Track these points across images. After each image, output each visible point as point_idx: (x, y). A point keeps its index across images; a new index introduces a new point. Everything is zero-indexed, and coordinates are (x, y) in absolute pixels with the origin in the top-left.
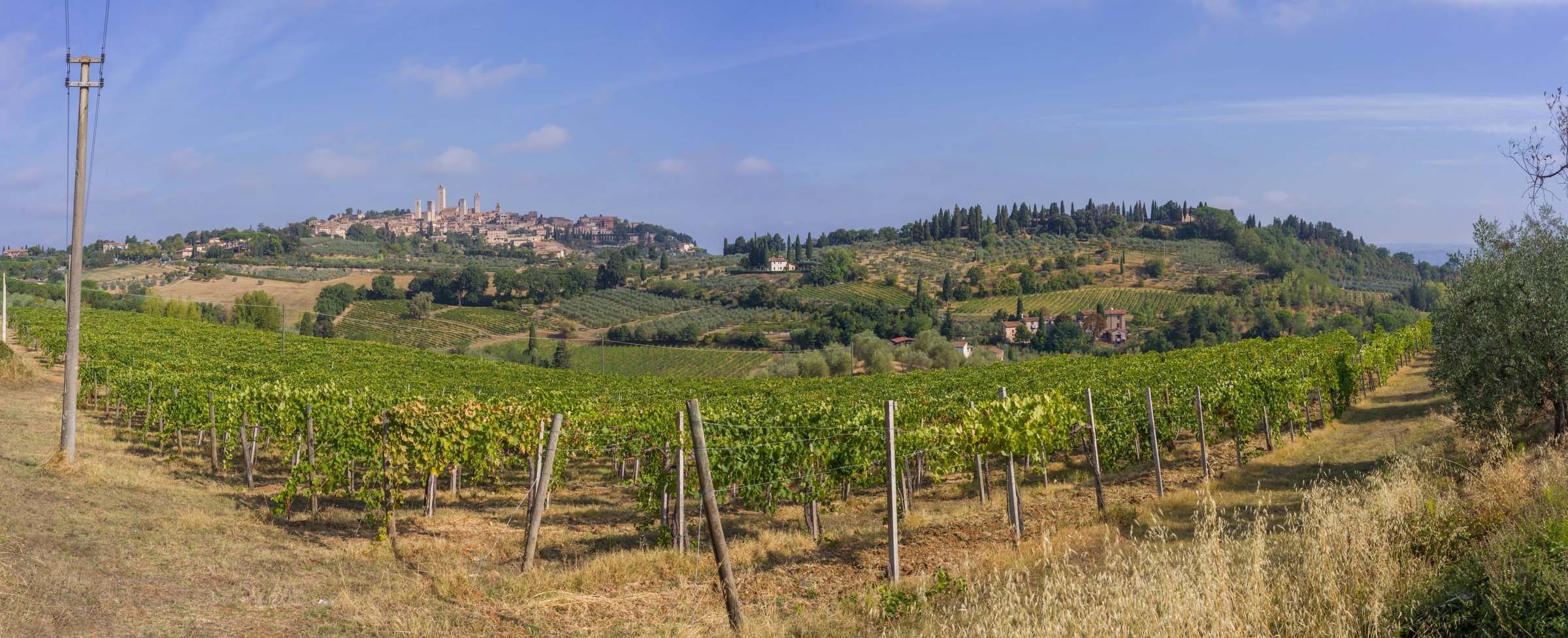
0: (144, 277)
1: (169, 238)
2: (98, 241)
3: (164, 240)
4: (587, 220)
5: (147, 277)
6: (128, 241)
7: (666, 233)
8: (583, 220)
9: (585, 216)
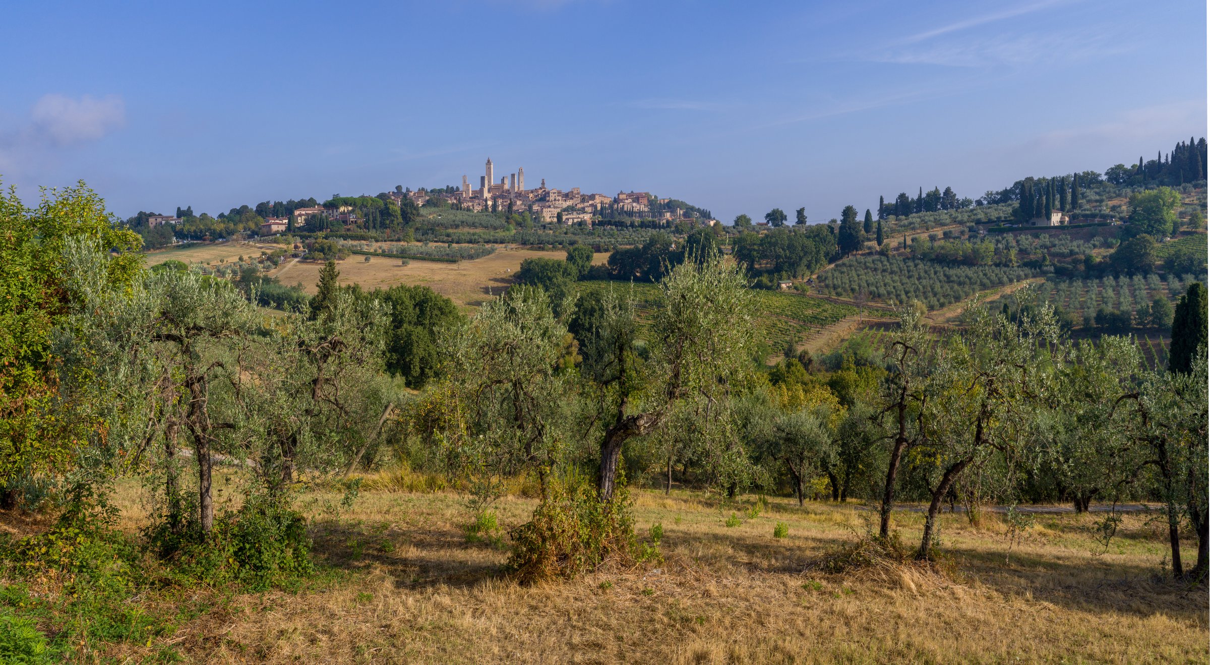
0: (236, 259)
1: (232, 211)
2: (141, 214)
3: (227, 213)
4: (624, 196)
5: (241, 259)
6: (180, 213)
7: (692, 209)
8: (621, 197)
9: (622, 193)
